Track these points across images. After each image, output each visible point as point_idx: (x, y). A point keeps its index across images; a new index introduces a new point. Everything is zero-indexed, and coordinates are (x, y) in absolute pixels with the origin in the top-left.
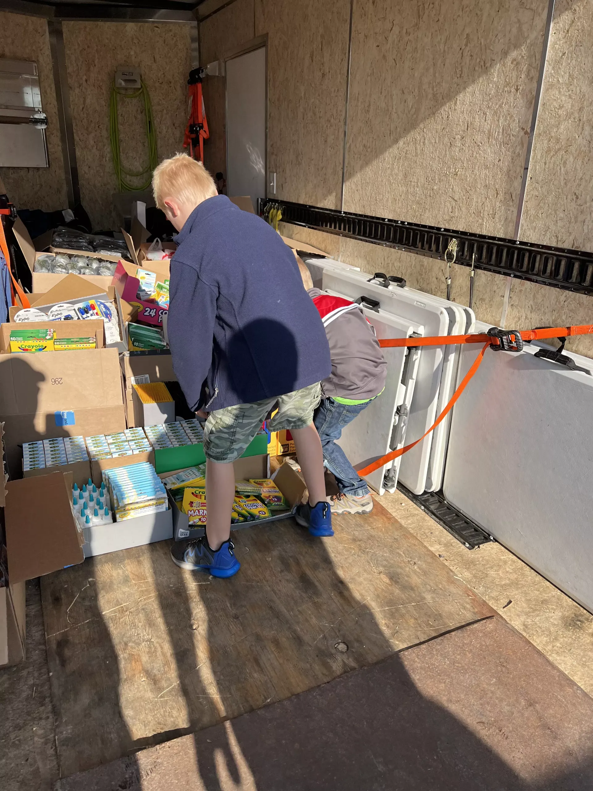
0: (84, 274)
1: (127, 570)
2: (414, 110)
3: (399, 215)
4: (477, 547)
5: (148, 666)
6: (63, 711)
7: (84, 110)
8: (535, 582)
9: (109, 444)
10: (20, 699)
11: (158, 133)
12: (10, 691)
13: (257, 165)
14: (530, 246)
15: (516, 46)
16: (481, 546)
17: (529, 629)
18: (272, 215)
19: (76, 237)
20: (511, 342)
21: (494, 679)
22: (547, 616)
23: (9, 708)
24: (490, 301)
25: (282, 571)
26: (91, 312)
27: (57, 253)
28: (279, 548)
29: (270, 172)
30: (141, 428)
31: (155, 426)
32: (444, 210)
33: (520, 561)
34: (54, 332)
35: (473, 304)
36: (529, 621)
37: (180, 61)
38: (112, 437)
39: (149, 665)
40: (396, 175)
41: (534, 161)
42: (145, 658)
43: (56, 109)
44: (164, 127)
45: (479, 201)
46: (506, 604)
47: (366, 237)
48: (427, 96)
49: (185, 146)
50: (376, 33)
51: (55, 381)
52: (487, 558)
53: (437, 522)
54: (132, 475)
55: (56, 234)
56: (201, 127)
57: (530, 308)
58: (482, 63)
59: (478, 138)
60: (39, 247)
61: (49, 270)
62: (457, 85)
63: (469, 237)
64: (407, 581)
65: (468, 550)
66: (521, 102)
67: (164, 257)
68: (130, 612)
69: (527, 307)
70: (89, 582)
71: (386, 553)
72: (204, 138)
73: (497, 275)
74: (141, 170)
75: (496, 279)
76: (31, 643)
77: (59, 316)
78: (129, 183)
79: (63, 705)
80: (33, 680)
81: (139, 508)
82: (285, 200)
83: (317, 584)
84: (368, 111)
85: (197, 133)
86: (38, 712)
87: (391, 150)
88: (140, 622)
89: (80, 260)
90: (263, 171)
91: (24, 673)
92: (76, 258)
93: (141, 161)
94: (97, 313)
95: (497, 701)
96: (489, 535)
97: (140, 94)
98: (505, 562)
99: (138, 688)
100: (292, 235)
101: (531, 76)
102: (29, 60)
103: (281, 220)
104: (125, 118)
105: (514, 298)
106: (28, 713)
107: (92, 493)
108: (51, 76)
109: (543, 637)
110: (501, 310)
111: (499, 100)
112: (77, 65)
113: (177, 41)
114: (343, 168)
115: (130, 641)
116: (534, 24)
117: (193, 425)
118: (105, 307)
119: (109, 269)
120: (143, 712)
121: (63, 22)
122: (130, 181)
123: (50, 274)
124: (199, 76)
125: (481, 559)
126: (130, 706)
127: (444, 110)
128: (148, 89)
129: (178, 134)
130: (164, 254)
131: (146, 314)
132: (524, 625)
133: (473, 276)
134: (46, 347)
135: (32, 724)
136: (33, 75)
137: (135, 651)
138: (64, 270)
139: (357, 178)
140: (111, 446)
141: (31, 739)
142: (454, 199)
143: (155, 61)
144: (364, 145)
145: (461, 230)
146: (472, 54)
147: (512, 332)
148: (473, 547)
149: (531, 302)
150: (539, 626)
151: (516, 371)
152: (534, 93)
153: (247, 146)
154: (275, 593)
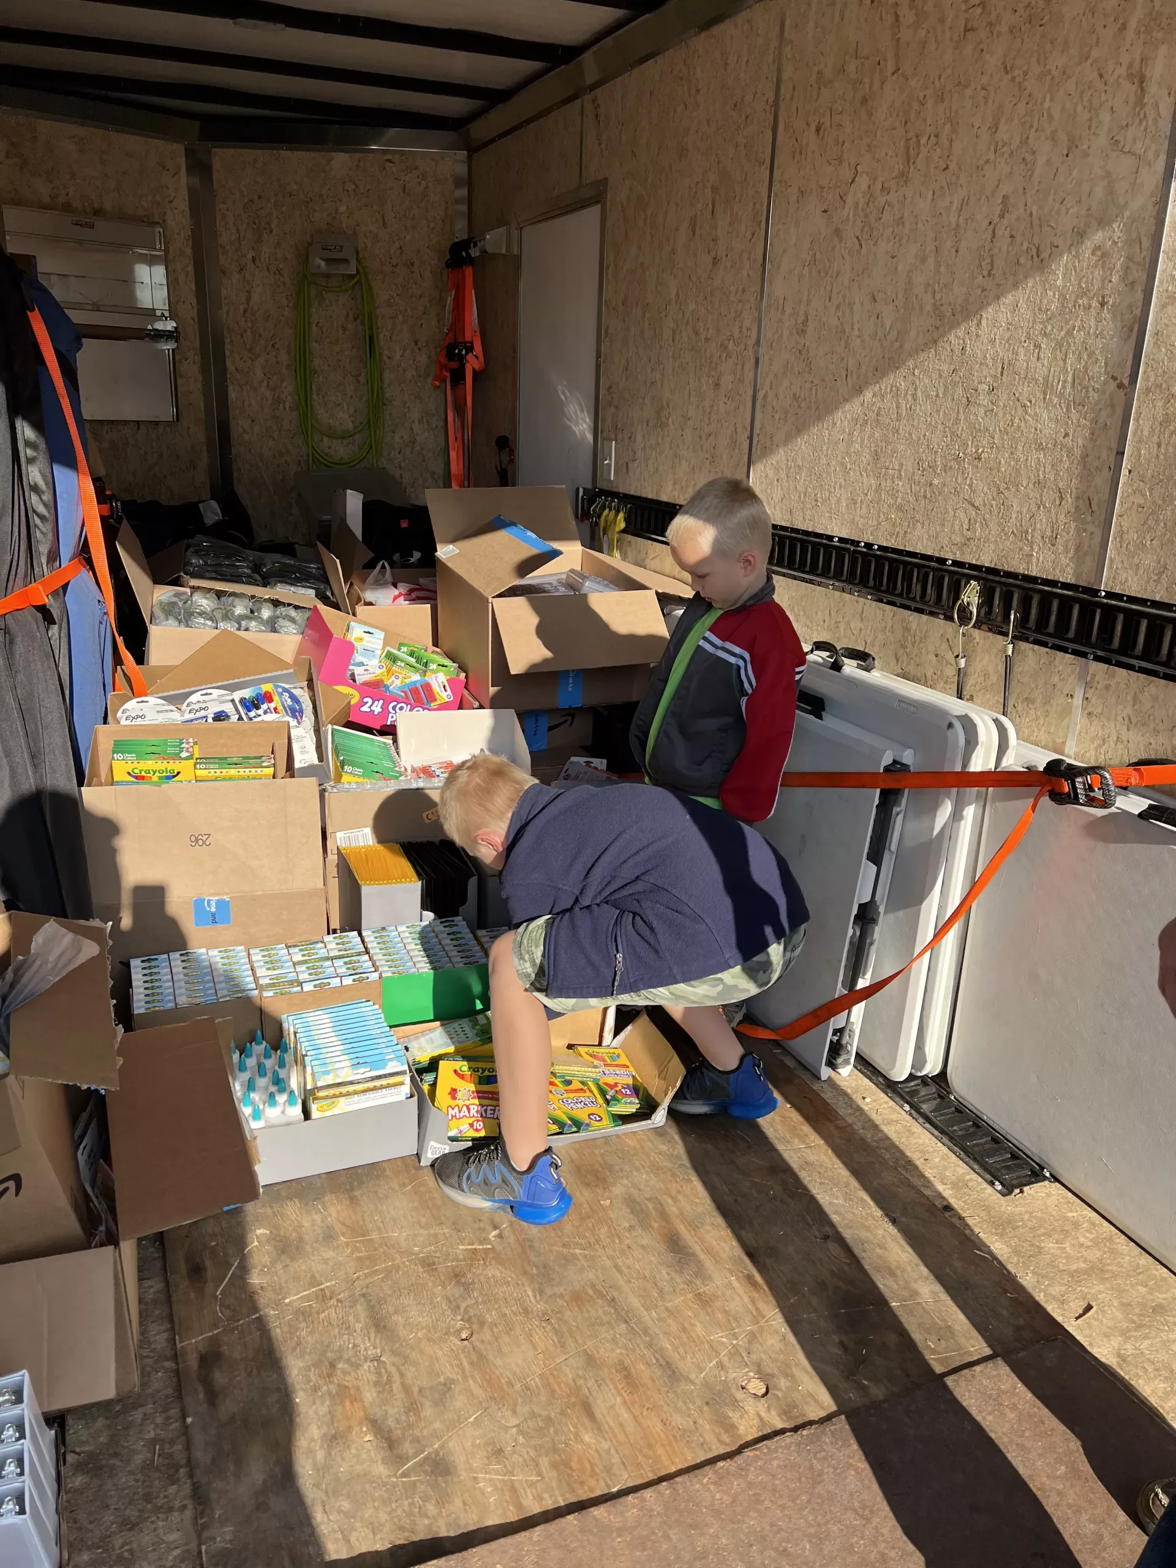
0: (247, 629)
1: (330, 1215)
2: (895, 333)
3: (862, 531)
4: (1017, 1191)
5: (377, 1412)
6: (214, 1496)
7: (248, 314)
8: (1138, 1267)
9: (294, 964)
10: (129, 1468)
11: (385, 358)
12: (111, 1451)
13: (577, 424)
14: (1126, 602)
15: (1103, 222)
16: (1026, 1189)
17: (1129, 1364)
18: (606, 522)
19: (228, 557)
20: (1091, 788)
21: (1063, 1468)
22: (1165, 1338)
23: (109, 1485)
24: (1045, 704)
25: (632, 1228)
26: (264, 706)
27: (194, 589)
28: (625, 1181)
29: (603, 439)
30: (355, 933)
31: (383, 929)
32: (953, 525)
33: (1106, 1224)
34: (195, 743)
35: (1010, 709)
36: (1129, 1349)
37: (432, 225)
38: (301, 950)
39: (378, 1410)
40: (858, 453)
41: (1136, 439)
42: (369, 1395)
43: (195, 310)
44: (398, 348)
45: (1025, 510)
46: (1081, 1312)
47: (794, 570)
48: (921, 308)
49: (437, 383)
50: (822, 188)
51: (197, 840)
52: (1039, 1214)
53: (937, 1138)
54: (339, 1027)
55: (192, 549)
56: (470, 349)
57: (1126, 722)
58: (1034, 251)
59: (1024, 391)
60: (161, 576)
61: (180, 622)
62: (983, 291)
63: (1003, 580)
64: (880, 1257)
65: (999, 1196)
66: (1109, 324)
67: (395, 598)
68: (338, 1300)
69: (1120, 718)
70: (257, 1237)
71: (837, 1198)
72: (474, 370)
73: (1060, 654)
74: (351, 426)
75: (1057, 662)
76: (148, 1357)
77: (203, 713)
78: (327, 451)
79: (214, 1485)
80: (155, 1430)
81: (356, 1093)
82: (632, 493)
83: (702, 1256)
84: (804, 332)
85: (461, 359)
86: (166, 1496)
87: (848, 406)
88: (359, 1321)
89: (237, 601)
90: (590, 437)
91: (138, 1415)
92: (231, 599)
93: (352, 411)
94: (275, 709)
95: (1069, 1512)
96: (1042, 1168)
97: (353, 286)
98: (1076, 1225)
99: (358, 1456)
100: (644, 560)
101: (1131, 279)
102: (148, 221)
103: (623, 531)
104: (324, 329)
105: (1093, 700)
106: (148, 1498)
107: (263, 1060)
108: (189, 251)
109: (1157, 1382)
110: (1065, 722)
111: (1067, 323)
112: (238, 231)
113: (427, 187)
114: (751, 438)
115: (340, 1358)
116: (1138, 181)
117: (454, 929)
118: (293, 697)
119: (293, 620)
120: (369, 1505)
121: (214, 150)
122: (329, 448)
123: (182, 628)
124: (468, 253)
125: (1027, 1216)
126: (344, 1492)
127: (955, 338)
128: (370, 277)
129: (423, 359)
130: (396, 592)
131: (365, 709)
132: (1119, 1355)
133: (1010, 653)
134: (178, 773)
135: (153, 1519)
136: (155, 249)
137: (349, 1381)
138: (209, 623)
139: (779, 457)
140: (299, 968)
141: (154, 1550)
142: (973, 505)
143: (384, 224)
144: (794, 395)
145: (986, 565)
146: (1014, 233)
147: (1093, 770)
148: (1010, 1192)
149: (1129, 710)
150: (1149, 1360)
151: (1100, 845)
152: (1138, 312)
153: (560, 388)
154: (619, 1271)
